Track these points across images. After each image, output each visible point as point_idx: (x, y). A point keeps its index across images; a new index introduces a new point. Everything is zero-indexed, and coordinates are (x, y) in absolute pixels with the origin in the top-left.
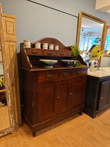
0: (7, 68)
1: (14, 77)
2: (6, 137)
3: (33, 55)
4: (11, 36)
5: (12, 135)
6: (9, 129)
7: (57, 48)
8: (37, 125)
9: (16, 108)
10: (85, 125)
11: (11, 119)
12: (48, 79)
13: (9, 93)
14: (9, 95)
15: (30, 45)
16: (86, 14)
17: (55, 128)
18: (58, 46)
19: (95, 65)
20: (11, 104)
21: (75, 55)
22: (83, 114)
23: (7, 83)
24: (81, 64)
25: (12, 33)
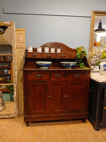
0: (16, 67)
1: (22, 75)
2: (11, 120)
3: (33, 58)
4: (22, 44)
5: (15, 119)
6: (13, 114)
7: (59, 51)
8: (28, 116)
9: (22, 100)
10: (79, 133)
11: (16, 107)
12: (38, 78)
13: (16, 86)
14: (15, 88)
15: (32, 50)
16: (101, 12)
17: (48, 125)
18: (60, 49)
19: (105, 68)
20: (16, 95)
21: (80, 57)
22: (87, 123)
23: (15, 79)
24: (85, 67)
25: (23, 42)
